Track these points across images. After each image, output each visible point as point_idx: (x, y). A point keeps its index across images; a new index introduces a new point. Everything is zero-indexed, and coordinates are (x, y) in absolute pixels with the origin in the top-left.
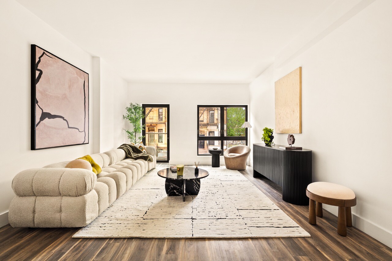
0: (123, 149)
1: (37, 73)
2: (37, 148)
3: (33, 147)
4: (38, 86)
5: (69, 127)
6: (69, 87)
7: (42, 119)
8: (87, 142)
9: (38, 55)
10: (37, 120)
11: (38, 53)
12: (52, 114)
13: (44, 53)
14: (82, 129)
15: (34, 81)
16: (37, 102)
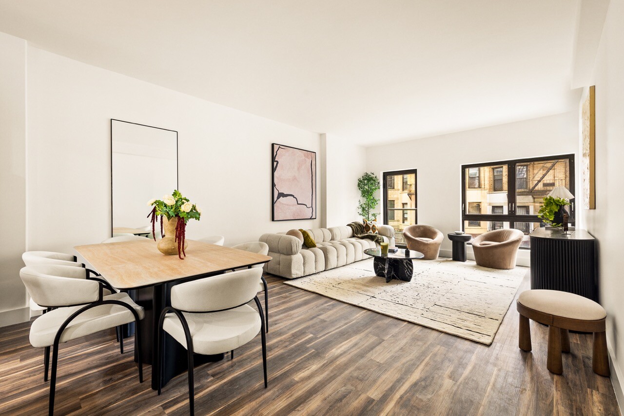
0: (351, 227)
1: (275, 163)
2: (275, 220)
3: (273, 220)
4: (275, 173)
5: (298, 204)
6: (298, 169)
7: (278, 198)
8: (314, 217)
9: (275, 150)
10: (275, 199)
11: (276, 147)
12: (285, 193)
13: (279, 147)
14: (309, 205)
15: (273, 170)
16: (275, 185)
